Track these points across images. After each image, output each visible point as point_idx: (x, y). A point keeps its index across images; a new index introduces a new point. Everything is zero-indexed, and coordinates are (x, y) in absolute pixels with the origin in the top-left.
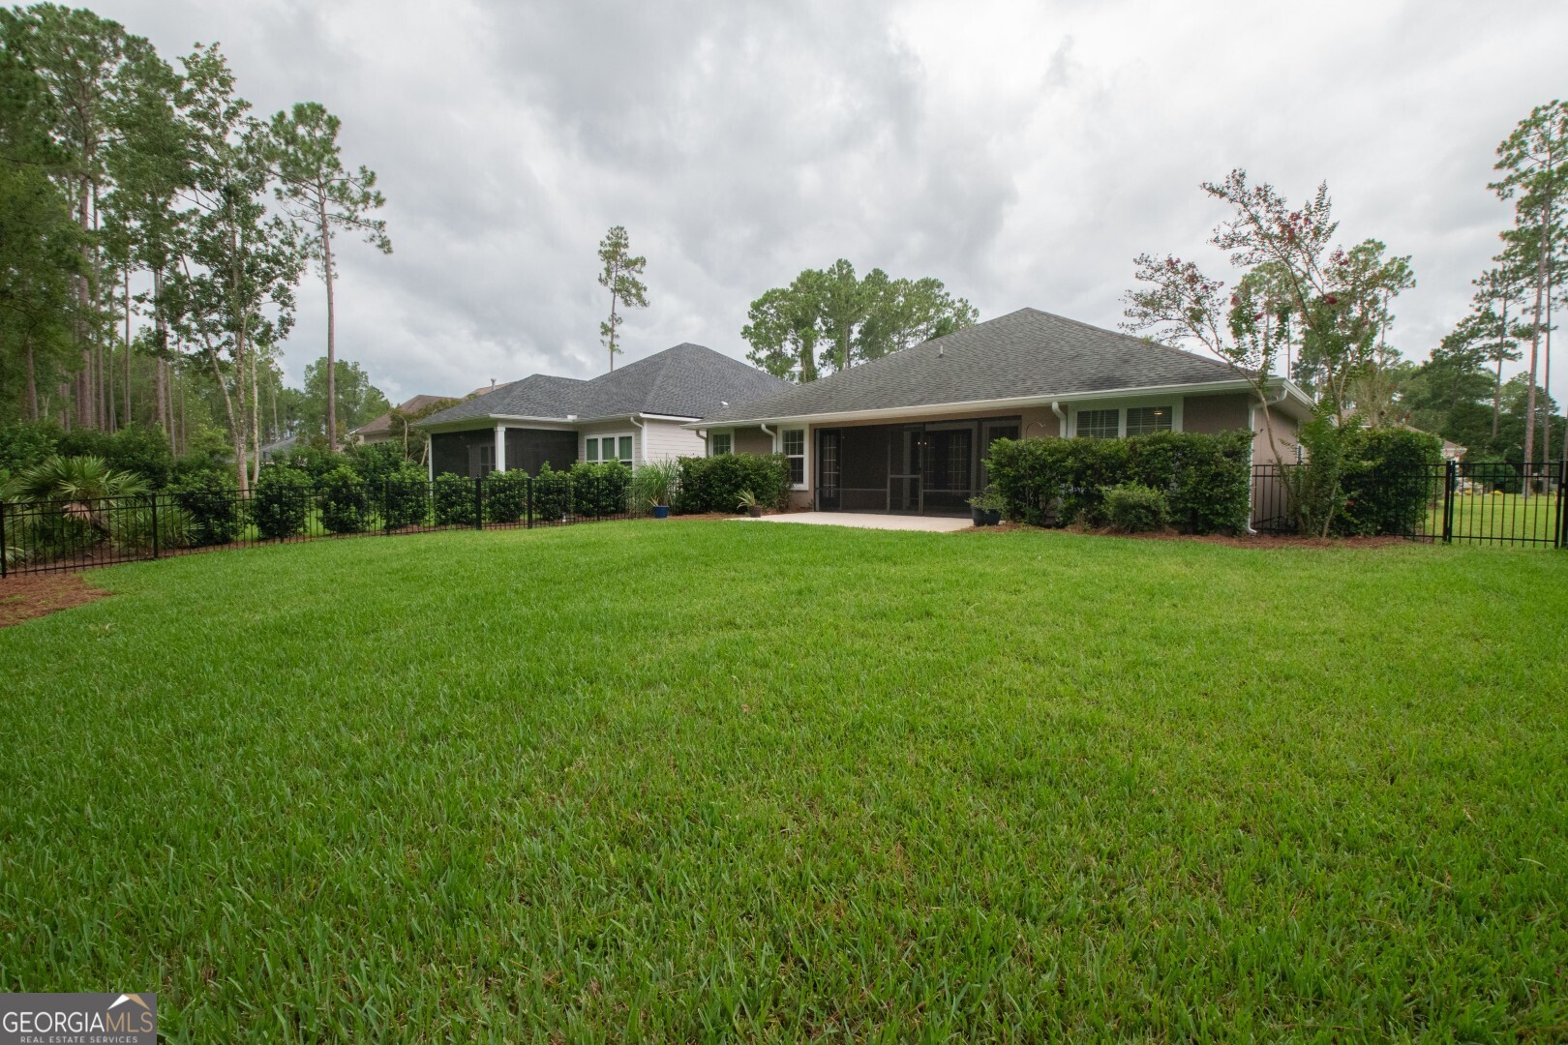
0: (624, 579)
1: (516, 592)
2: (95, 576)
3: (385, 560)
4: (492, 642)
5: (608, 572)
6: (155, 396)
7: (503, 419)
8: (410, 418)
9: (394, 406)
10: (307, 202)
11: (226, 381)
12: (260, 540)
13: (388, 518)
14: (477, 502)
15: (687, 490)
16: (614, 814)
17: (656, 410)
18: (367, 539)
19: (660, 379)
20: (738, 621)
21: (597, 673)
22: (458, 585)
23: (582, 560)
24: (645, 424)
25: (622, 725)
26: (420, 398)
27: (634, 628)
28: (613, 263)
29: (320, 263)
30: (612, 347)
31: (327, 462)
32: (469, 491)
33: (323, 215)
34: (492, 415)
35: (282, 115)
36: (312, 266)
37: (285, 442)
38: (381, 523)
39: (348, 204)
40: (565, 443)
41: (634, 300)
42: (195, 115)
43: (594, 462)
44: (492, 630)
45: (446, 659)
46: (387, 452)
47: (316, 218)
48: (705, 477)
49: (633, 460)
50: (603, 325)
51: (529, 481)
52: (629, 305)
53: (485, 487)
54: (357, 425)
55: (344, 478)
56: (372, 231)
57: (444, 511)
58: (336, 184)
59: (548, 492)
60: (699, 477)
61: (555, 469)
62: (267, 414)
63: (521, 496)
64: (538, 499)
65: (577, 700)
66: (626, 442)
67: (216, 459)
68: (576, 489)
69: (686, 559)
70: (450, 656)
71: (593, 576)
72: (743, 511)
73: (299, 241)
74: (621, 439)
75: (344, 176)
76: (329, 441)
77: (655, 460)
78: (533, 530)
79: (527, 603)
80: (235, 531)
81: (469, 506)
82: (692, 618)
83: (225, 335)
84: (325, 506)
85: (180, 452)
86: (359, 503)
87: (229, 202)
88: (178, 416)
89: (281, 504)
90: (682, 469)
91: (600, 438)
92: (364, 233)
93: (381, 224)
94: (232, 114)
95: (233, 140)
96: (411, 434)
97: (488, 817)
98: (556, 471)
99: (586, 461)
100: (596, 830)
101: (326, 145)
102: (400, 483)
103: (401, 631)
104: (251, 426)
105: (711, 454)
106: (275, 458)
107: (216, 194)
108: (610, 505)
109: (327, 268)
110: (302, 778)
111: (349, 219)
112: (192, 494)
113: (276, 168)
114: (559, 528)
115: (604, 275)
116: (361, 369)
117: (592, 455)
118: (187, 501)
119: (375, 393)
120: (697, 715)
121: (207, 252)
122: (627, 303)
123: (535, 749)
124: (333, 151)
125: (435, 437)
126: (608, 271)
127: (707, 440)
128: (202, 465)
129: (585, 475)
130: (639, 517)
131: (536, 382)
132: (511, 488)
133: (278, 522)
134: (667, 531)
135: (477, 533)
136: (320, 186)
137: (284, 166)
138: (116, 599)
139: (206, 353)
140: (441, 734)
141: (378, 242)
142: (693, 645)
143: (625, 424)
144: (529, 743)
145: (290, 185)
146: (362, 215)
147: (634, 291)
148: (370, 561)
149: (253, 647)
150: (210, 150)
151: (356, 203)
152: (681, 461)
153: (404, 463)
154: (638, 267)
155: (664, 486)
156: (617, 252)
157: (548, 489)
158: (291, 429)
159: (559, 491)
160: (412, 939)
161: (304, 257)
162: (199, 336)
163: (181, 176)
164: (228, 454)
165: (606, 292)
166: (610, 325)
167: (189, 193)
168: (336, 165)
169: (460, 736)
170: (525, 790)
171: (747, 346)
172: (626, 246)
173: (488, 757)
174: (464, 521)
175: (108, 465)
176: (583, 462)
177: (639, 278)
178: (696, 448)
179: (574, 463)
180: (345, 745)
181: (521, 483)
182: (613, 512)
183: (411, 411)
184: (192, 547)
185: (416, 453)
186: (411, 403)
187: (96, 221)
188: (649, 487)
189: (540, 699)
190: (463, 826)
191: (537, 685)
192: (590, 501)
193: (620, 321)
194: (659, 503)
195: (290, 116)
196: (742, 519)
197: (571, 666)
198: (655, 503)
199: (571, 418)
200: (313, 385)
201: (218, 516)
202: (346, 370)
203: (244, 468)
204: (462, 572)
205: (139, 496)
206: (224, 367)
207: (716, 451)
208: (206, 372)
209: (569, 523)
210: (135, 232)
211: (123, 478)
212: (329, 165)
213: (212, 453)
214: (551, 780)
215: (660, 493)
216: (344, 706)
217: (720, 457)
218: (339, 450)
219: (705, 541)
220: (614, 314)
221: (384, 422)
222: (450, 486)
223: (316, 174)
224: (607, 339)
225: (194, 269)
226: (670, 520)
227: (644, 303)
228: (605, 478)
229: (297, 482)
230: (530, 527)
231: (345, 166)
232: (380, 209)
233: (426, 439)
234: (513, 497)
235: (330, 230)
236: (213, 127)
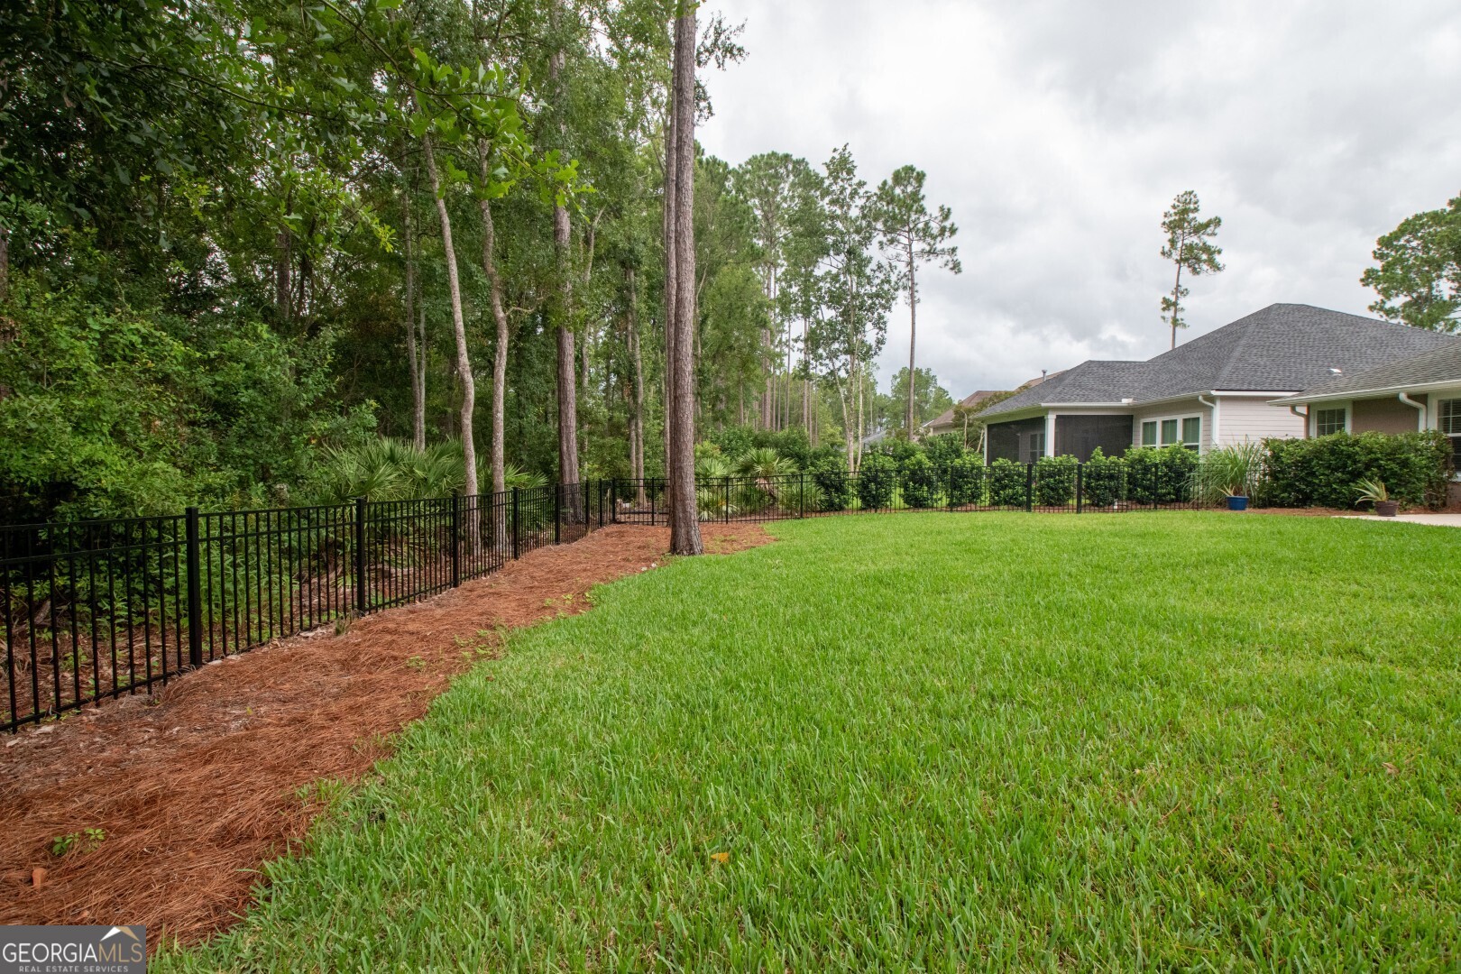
0: (1194, 576)
1: (1070, 575)
2: (770, 527)
3: (950, 532)
4: (1049, 620)
5: (1174, 567)
6: (801, 407)
7: (1053, 408)
8: (969, 411)
9: (956, 402)
10: (900, 246)
11: (843, 391)
12: (862, 509)
13: (951, 496)
14: (1027, 485)
15: (1274, 475)
16: (1199, 839)
17: (1233, 386)
18: (936, 514)
19: (1240, 349)
20: (1367, 649)
21: (1167, 676)
22: (1014, 561)
23: (1140, 550)
24: (1218, 403)
25: (1203, 742)
26: (978, 393)
27: (1212, 635)
28: (1180, 231)
29: (907, 293)
30: (1175, 322)
31: (906, 451)
32: (1020, 475)
33: (911, 253)
34: (1043, 405)
35: (885, 183)
36: (902, 295)
37: (879, 435)
38: (945, 501)
39: (929, 240)
40: (1118, 428)
41: (1205, 267)
42: (833, 202)
43: (1152, 447)
44: (1048, 608)
45: (1006, 628)
46: (951, 441)
47: (905, 257)
48: (1304, 463)
49: (1200, 443)
50: (1165, 301)
51: (1080, 467)
52: (1198, 273)
53: (1035, 472)
54: (927, 420)
55: (919, 463)
56: (947, 257)
57: (997, 493)
58: (921, 226)
59: (1099, 477)
60: (1295, 464)
61: (1107, 455)
62: (866, 414)
63: (1070, 481)
64: (1088, 486)
65: (1145, 700)
66: (1192, 425)
67: (833, 450)
68: (1130, 475)
69: (1279, 562)
70: (1010, 626)
71: (1155, 569)
72: (1366, 506)
73: (893, 278)
74: (1185, 421)
75: (927, 218)
76: (908, 434)
77: (1231, 443)
78: (1082, 515)
79: (1081, 587)
80: (847, 502)
81: (1019, 489)
82: (1294, 635)
83: (843, 358)
84: (906, 487)
85: (815, 446)
86: (930, 484)
87: (849, 260)
88: (814, 419)
89: (877, 483)
90: (1268, 453)
91: (1159, 420)
92: (940, 260)
93: (954, 250)
94: (854, 194)
95: (854, 213)
96: (970, 425)
97: (1056, 791)
98: (1107, 457)
99: (1141, 446)
100: (1176, 850)
101: (916, 197)
102: (962, 467)
103: (966, 596)
104: (857, 426)
105: (1313, 432)
106: (871, 447)
107: (842, 256)
108: (1169, 493)
109: (912, 296)
110: (898, 704)
111: (929, 252)
112: (822, 474)
113: (880, 225)
114: (1110, 515)
115: (1167, 247)
116: (932, 374)
117: (1149, 438)
118: (820, 480)
119: (942, 392)
120: (1312, 758)
121: (835, 299)
122: (1195, 272)
123: (1100, 738)
124: (919, 200)
125: (990, 427)
126: (1173, 242)
127: (1307, 418)
128: (827, 454)
129: (1141, 460)
130: (1207, 508)
131: (1089, 368)
132: (1060, 473)
133: (874, 497)
134: (1248, 527)
135: (1027, 515)
136: (910, 231)
137: (885, 223)
138: (781, 543)
139: (832, 373)
140: (1007, 697)
141: (951, 265)
142: (1298, 668)
143: (1192, 404)
144: (1095, 731)
145: (889, 237)
146: (939, 247)
147: (1204, 257)
148: (939, 533)
149: (861, 591)
150: (839, 225)
151: (934, 238)
152: (1267, 443)
153: (965, 451)
154: (1209, 230)
155: (1242, 473)
156: (1184, 220)
157: (1099, 475)
158: (881, 425)
159: (1111, 477)
160: (990, 879)
161: (896, 290)
162: (827, 361)
163: (822, 249)
164: (841, 445)
165: (1171, 265)
166: (1173, 299)
167: (826, 260)
168: (922, 211)
169: (1024, 703)
170: (1091, 778)
171: (1372, 294)
172: (1196, 210)
173: (1052, 731)
174: (1013, 503)
175: (778, 454)
176: (1138, 448)
177: (1211, 241)
178: (1289, 426)
179: (1129, 448)
180: (928, 685)
181: (1071, 469)
182: (1172, 501)
183: (970, 406)
184: (821, 512)
185: (973, 441)
186: (970, 399)
187: (775, 291)
188: (1221, 474)
189: (1103, 690)
190: (1033, 791)
191: (1098, 673)
192: (1145, 488)
193: (1185, 293)
194: (1235, 493)
195: (890, 182)
196: (1363, 517)
197: (1136, 661)
198: (1230, 493)
199: (1125, 401)
200: (897, 391)
201: (837, 490)
202: (921, 376)
203: (852, 455)
204: (1016, 551)
205: (793, 475)
206: (843, 382)
207: (1321, 431)
208: (831, 387)
209: (1121, 510)
210: (795, 295)
211: (787, 462)
212: (916, 212)
213: (832, 445)
214: (1120, 777)
215: (1237, 480)
216: (926, 651)
217: (1328, 438)
218: (915, 440)
219: (1307, 541)
220: (1178, 286)
221: (948, 416)
222: (1004, 471)
223: (906, 223)
224: (1169, 314)
225: (827, 314)
226: (1250, 513)
227: (1217, 268)
228: (1165, 464)
229: (887, 466)
230: (1078, 512)
231: (928, 211)
232: (954, 237)
233: (981, 428)
234: (1062, 482)
235: (915, 265)
236: (842, 207)
